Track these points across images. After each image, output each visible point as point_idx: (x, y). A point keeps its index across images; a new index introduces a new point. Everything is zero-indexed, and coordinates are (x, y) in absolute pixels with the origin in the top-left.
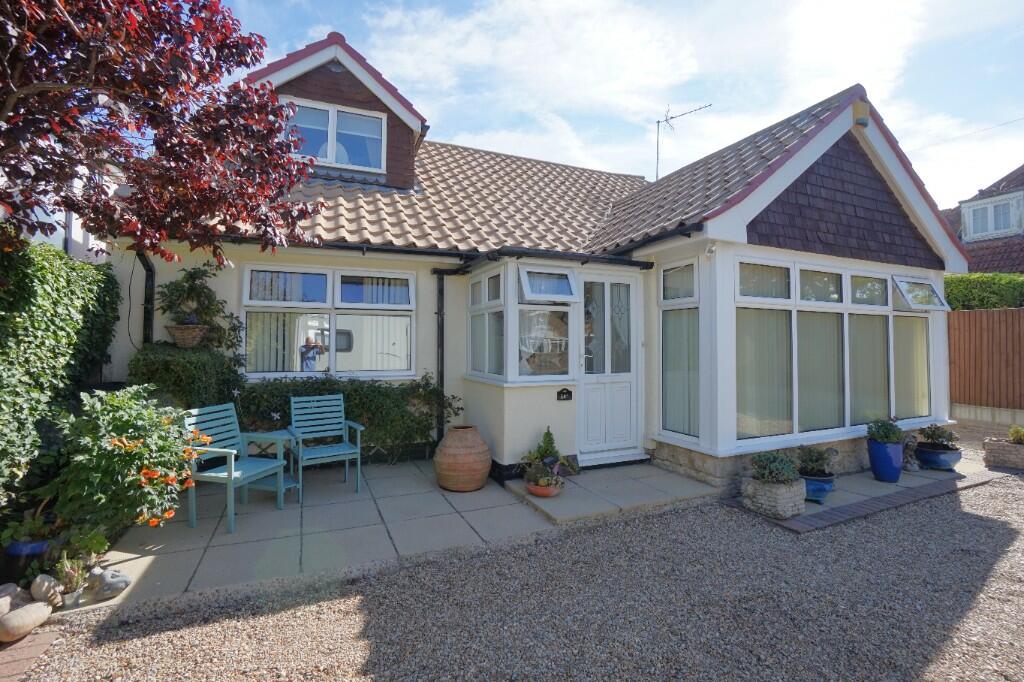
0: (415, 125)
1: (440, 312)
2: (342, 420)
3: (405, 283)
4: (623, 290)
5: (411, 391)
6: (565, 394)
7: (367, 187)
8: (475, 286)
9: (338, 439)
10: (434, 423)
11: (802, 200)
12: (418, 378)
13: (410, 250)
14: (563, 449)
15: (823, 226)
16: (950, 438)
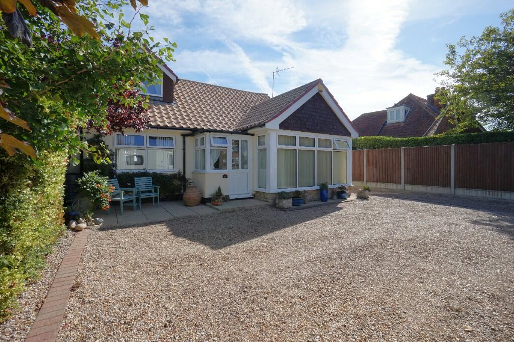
0: (174, 79)
1: (184, 150)
2: (151, 185)
3: (171, 139)
4: (245, 143)
5: (174, 176)
6: (225, 176)
7: (155, 102)
8: (197, 140)
9: (150, 191)
10: (182, 187)
11: (300, 115)
12: (176, 172)
13: (173, 128)
14: (225, 193)
15: (308, 123)
16: (346, 189)
